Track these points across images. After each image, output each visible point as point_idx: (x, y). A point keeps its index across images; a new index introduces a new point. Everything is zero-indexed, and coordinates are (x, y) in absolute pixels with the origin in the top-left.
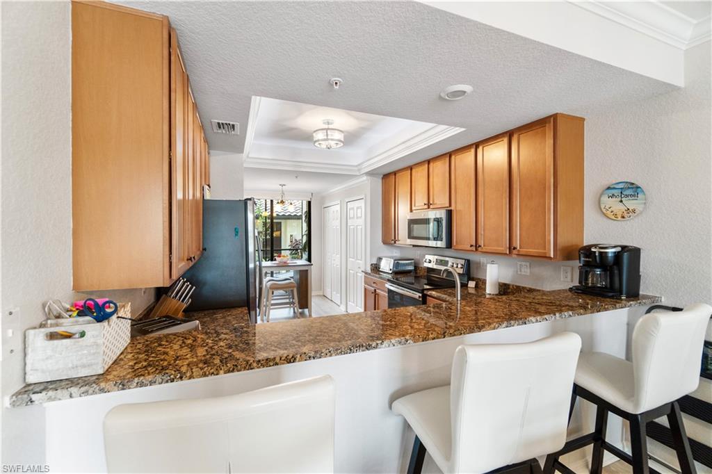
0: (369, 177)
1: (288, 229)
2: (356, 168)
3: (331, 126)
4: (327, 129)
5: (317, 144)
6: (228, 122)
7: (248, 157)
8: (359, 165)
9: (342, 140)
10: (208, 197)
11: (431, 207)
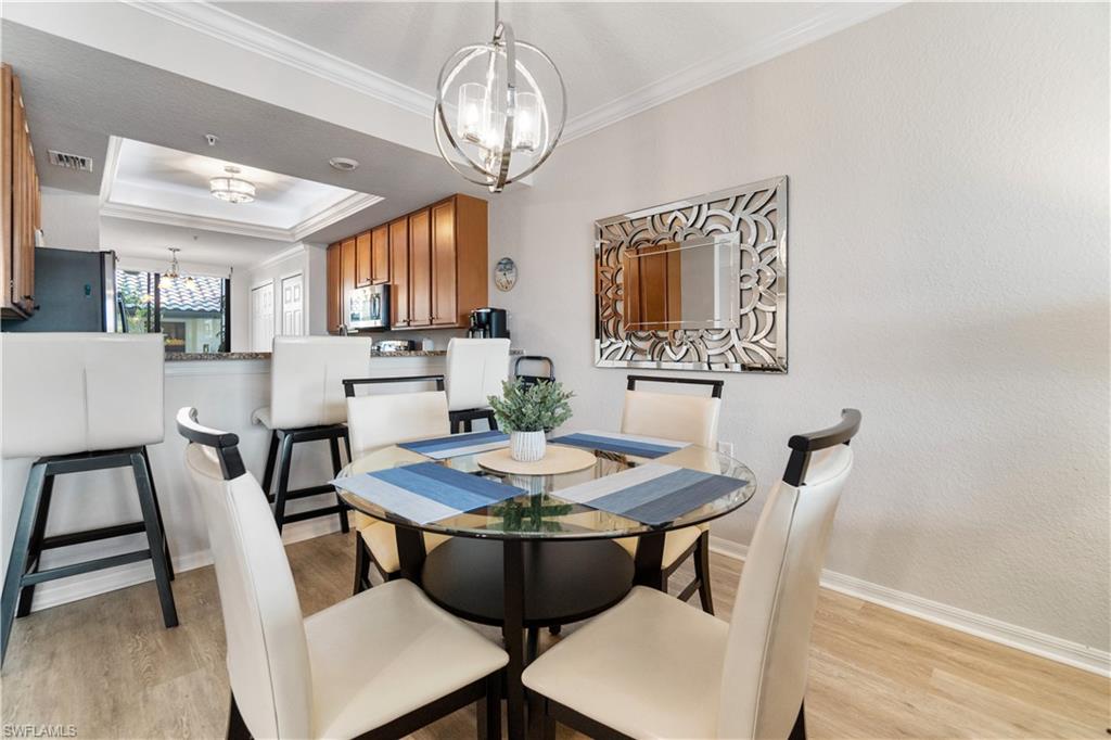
0: (308, 246)
1: (199, 334)
2: (288, 233)
3: (236, 176)
4: (228, 179)
5: (216, 195)
6: (74, 156)
7: (107, 201)
8: (292, 228)
9: (253, 193)
10: (41, 244)
11: (374, 282)
